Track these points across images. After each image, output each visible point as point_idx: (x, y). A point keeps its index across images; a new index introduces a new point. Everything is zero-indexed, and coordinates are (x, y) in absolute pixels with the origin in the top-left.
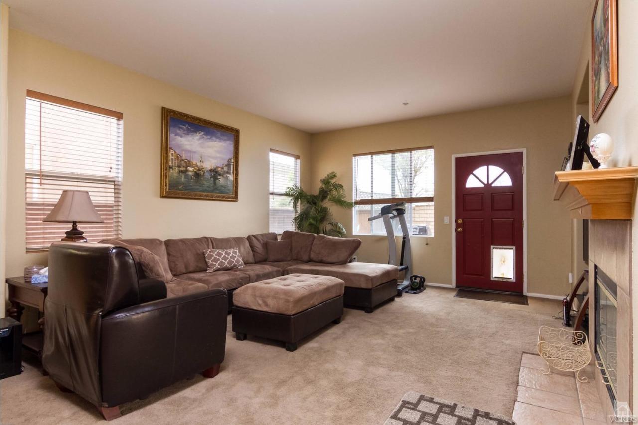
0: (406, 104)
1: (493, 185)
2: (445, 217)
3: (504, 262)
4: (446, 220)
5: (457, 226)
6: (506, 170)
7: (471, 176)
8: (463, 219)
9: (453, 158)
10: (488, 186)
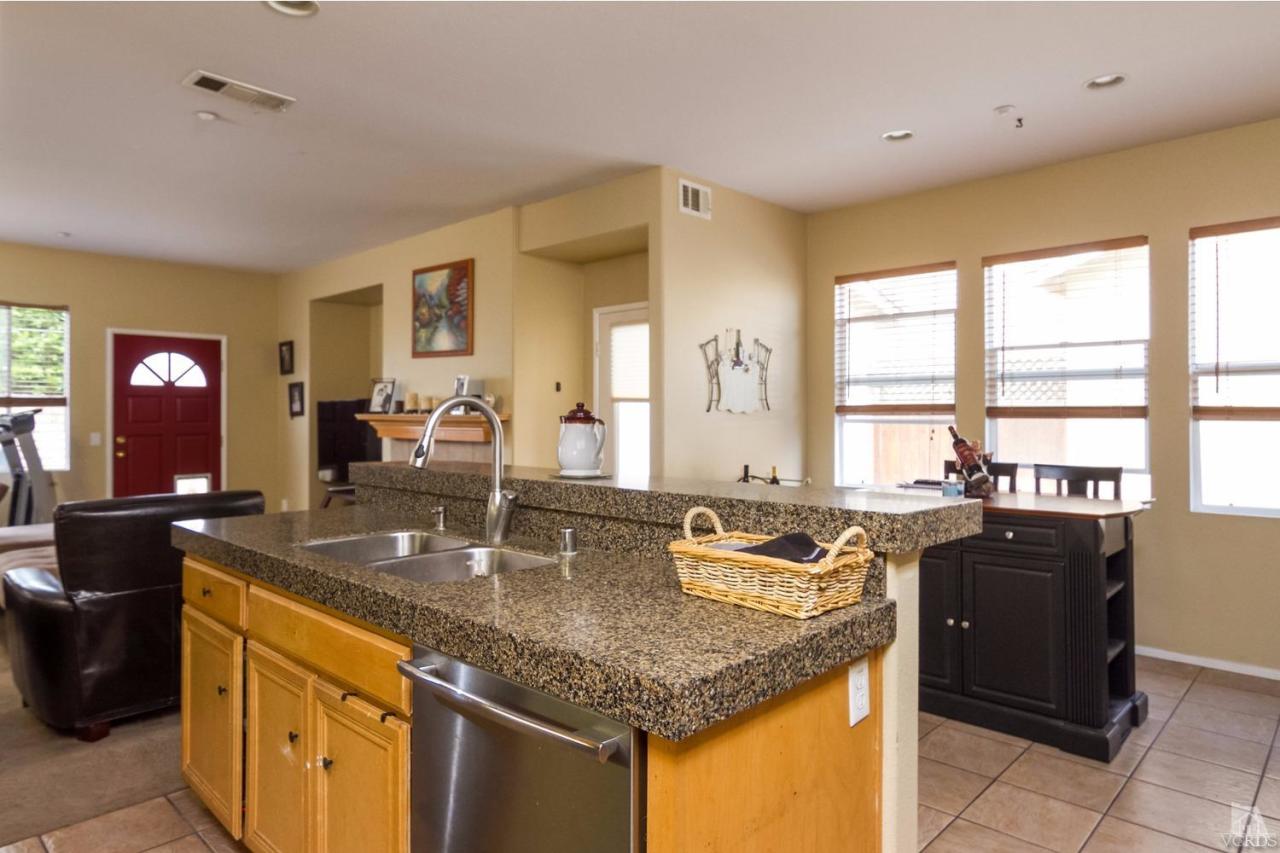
1: (177, 384)
2: (92, 434)
4: (94, 439)
5: (117, 447)
6: (197, 362)
7: (140, 366)
8: (127, 437)
9: (110, 333)
10: (170, 385)
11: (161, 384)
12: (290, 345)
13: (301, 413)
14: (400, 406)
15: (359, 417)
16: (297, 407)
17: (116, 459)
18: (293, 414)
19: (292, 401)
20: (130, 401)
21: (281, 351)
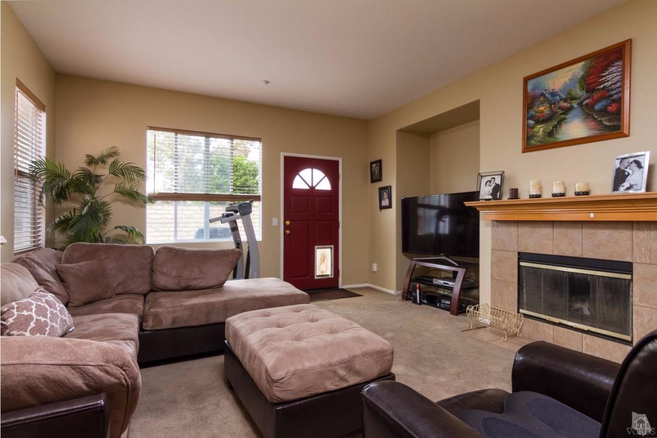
0: (267, 82)
1: (316, 188)
2: (273, 219)
3: (323, 260)
4: (275, 222)
5: (286, 227)
6: (326, 175)
7: (297, 176)
8: (291, 221)
9: (282, 155)
10: (312, 188)
11: (307, 188)
12: (379, 162)
13: (390, 206)
14: (515, 194)
15: (467, 204)
16: (385, 203)
17: (285, 233)
18: (382, 208)
19: (381, 199)
20: (292, 198)
21: (371, 167)
